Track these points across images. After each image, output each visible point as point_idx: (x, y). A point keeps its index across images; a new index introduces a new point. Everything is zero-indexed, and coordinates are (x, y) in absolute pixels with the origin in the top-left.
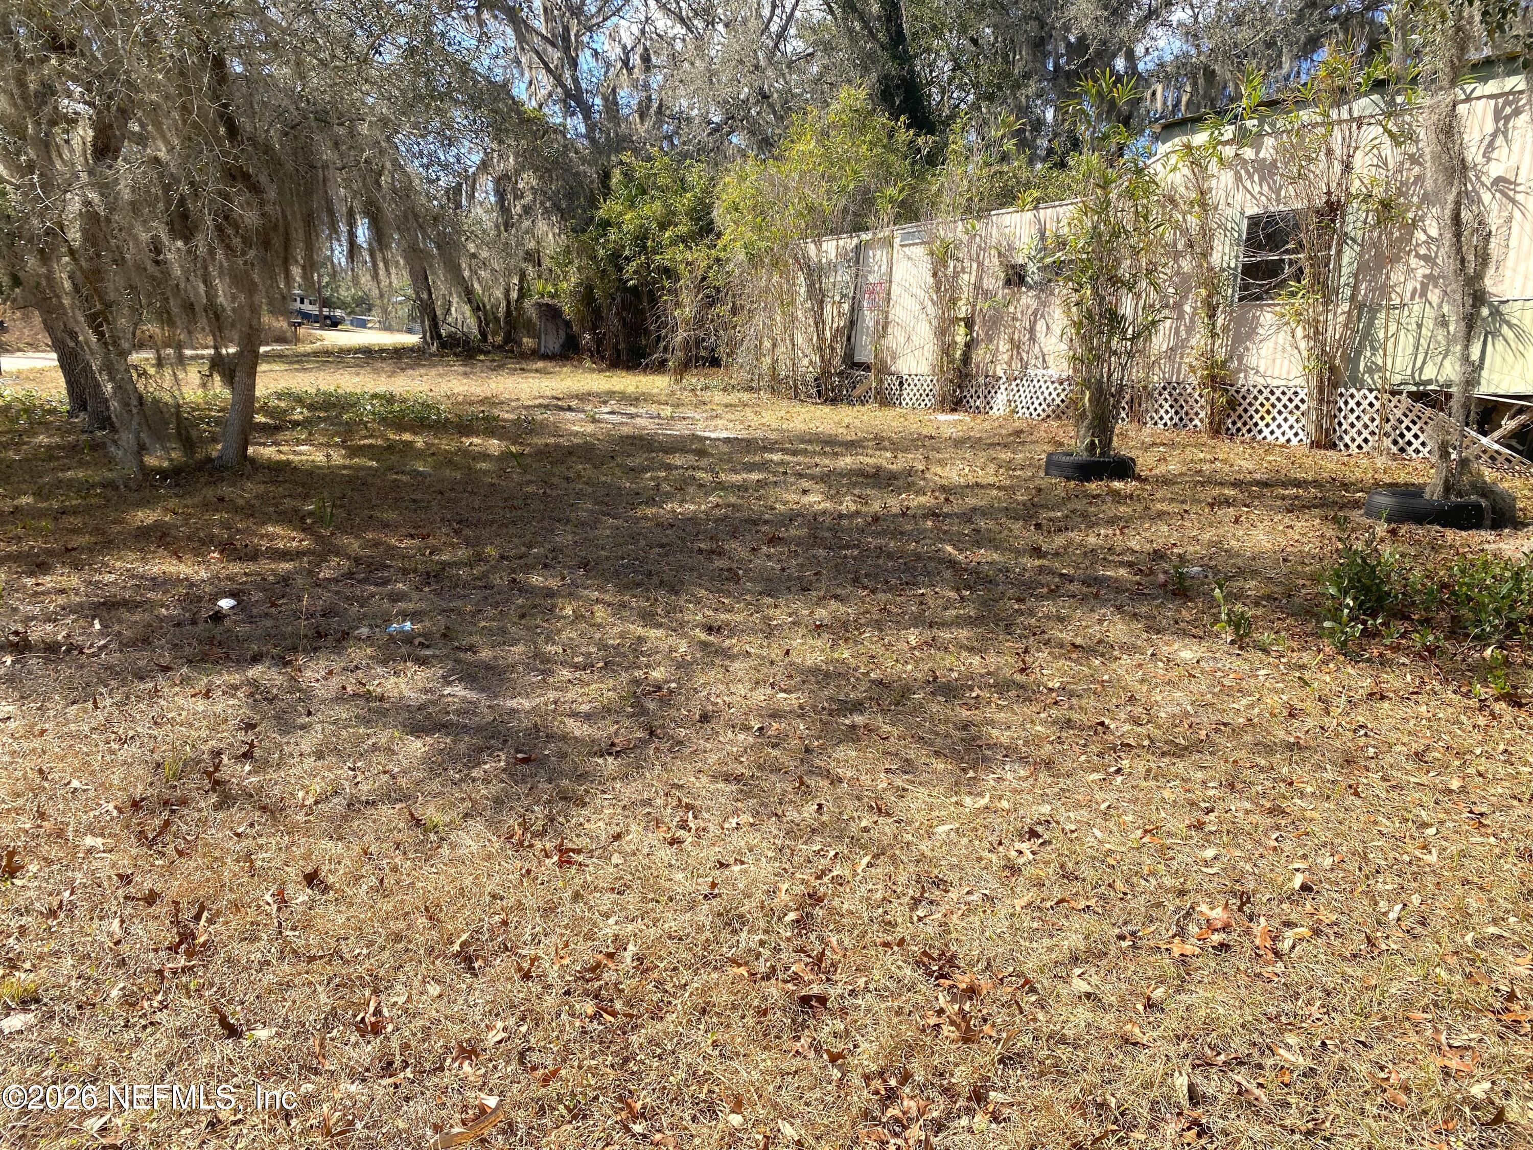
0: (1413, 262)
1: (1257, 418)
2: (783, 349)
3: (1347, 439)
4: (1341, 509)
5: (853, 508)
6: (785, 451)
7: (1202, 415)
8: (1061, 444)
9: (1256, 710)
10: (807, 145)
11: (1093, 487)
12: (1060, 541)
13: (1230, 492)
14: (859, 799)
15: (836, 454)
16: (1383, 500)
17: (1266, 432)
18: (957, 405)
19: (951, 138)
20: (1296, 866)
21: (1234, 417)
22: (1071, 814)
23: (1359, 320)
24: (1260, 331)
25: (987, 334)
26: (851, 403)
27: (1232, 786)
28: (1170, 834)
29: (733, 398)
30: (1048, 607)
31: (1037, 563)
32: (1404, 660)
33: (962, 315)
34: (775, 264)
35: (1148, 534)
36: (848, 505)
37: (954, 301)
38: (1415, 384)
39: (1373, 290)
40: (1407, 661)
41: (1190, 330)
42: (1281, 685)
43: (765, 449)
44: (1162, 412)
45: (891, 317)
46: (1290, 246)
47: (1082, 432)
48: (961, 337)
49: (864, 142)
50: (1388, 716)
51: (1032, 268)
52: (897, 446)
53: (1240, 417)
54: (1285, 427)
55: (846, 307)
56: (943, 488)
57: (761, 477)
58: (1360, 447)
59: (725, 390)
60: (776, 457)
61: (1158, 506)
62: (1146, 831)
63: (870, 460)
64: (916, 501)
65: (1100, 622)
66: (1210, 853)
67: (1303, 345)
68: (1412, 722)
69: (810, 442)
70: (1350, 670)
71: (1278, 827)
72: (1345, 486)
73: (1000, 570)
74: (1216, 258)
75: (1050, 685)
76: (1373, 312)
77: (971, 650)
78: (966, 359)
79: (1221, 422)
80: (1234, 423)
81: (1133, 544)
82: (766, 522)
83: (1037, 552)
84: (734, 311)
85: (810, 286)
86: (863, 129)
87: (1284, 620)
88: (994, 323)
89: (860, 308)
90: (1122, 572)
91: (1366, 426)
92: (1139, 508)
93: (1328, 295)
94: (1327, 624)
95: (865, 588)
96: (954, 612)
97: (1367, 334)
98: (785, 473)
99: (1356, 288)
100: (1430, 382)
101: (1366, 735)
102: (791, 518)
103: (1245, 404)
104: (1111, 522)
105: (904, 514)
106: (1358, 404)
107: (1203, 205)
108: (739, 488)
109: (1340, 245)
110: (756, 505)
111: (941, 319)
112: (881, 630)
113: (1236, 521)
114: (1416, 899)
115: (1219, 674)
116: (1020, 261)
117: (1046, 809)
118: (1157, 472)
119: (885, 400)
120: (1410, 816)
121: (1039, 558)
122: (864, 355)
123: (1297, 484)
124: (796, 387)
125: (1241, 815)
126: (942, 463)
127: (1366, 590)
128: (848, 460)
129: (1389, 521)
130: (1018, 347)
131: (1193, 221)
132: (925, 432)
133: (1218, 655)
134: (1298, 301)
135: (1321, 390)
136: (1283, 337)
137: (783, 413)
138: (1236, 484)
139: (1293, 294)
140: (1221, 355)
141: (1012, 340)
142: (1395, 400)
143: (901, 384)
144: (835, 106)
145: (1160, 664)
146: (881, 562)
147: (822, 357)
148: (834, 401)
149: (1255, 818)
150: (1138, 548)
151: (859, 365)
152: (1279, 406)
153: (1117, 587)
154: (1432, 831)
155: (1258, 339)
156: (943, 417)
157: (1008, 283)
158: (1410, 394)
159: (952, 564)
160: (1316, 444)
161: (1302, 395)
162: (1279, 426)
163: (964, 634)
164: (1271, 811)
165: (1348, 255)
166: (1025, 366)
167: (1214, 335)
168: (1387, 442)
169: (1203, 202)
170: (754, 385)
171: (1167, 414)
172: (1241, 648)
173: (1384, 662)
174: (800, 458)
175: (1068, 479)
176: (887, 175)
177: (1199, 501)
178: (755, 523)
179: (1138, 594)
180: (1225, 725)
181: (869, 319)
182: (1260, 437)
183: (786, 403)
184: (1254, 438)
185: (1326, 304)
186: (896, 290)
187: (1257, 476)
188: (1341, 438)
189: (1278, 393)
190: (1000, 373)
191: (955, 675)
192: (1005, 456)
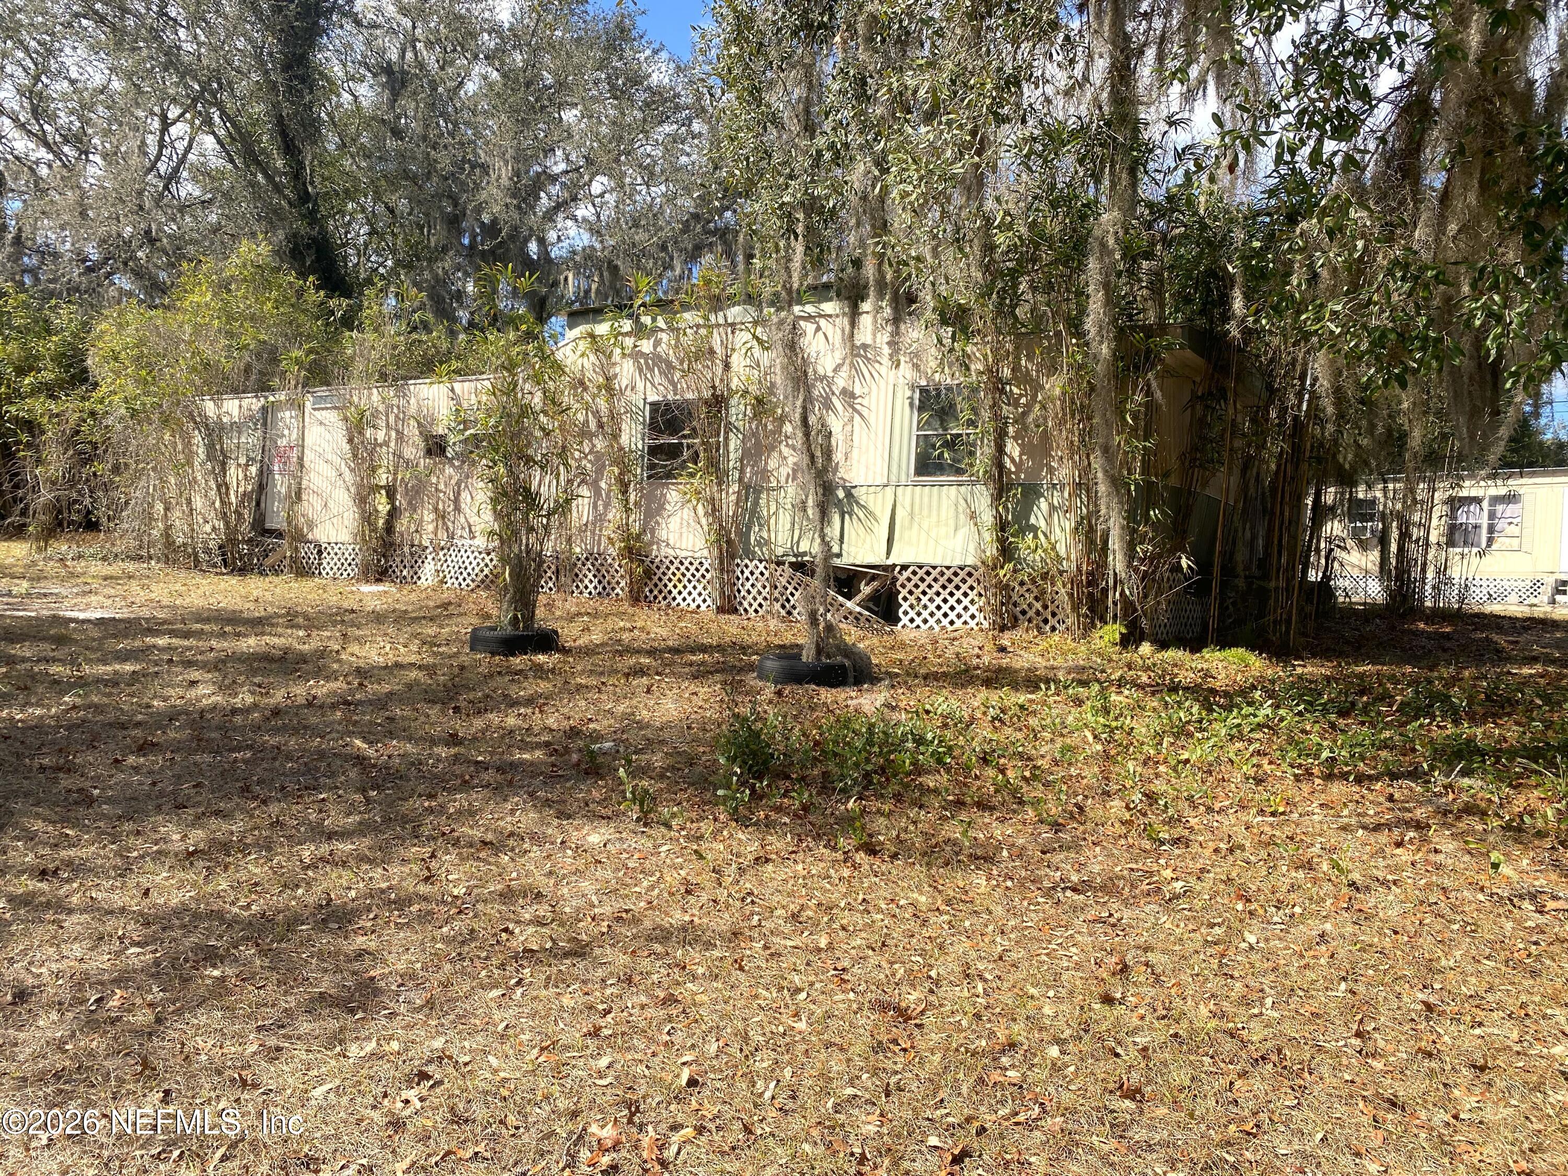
0: (786, 451)
1: (670, 585)
2: (178, 514)
3: (746, 604)
4: (738, 673)
5: (249, 699)
6: (173, 633)
7: (623, 584)
8: (488, 616)
9: (657, 891)
10: (201, 296)
11: (517, 661)
12: (478, 723)
13: (645, 661)
14: (219, 1073)
15: (238, 635)
16: (771, 664)
17: (679, 599)
18: (382, 575)
19: (366, 304)
20: (684, 1059)
21: (651, 586)
22: (466, 1044)
23: (747, 499)
24: (667, 506)
25: (410, 503)
26: (262, 573)
27: (629, 980)
28: (567, 1048)
29: (115, 569)
30: (460, 800)
31: (453, 751)
32: (786, 820)
33: (383, 483)
34: (165, 421)
35: (566, 710)
36: (244, 698)
37: (373, 469)
38: (795, 556)
39: (756, 473)
40: (787, 820)
41: (607, 505)
42: (680, 860)
43: (150, 632)
44: (586, 581)
45: (305, 483)
46: (686, 432)
47: (505, 606)
48: (383, 507)
49: (269, 299)
50: (772, 879)
51: (452, 439)
52: (312, 622)
53: (656, 585)
54: (695, 594)
55: (253, 470)
56: (358, 671)
57: (138, 667)
58: (756, 611)
59: (104, 559)
60: (162, 641)
61: (578, 680)
62: (542, 1049)
63: (275, 641)
64: (323, 689)
65: (513, 812)
66: (604, 1062)
67: (704, 521)
68: (792, 882)
69: (207, 620)
70: (740, 835)
71: (670, 1019)
72: (744, 649)
73: (413, 764)
74: (624, 439)
75: (456, 893)
76: (758, 492)
77: (370, 861)
78: (389, 528)
79: (640, 590)
80: (651, 591)
81: (551, 722)
82: (138, 724)
83: (453, 739)
84: (116, 469)
85: (210, 447)
86: (268, 285)
87: (685, 790)
88: (417, 492)
89: (270, 472)
90: (538, 754)
91: (760, 593)
92: (559, 682)
93: (721, 478)
94: (720, 792)
95: (255, 798)
96: (357, 818)
97: (754, 511)
98: (170, 661)
99: (742, 472)
100: (804, 554)
101: (753, 902)
102: (172, 716)
103: (659, 573)
104: (530, 701)
105: (310, 704)
106: (752, 573)
107: (609, 389)
108: (106, 683)
109: (726, 433)
110: (126, 701)
111: (360, 486)
112: (269, 849)
113: (648, 691)
114: (788, 1072)
115: (625, 855)
116: (441, 432)
117: (438, 1043)
118: (580, 642)
119: (303, 570)
120: (785, 984)
121: (455, 745)
122: (277, 519)
123: (704, 649)
124: (196, 555)
125: (636, 1011)
126: (360, 640)
127: (754, 754)
128: (252, 641)
129: (776, 683)
130: (443, 517)
131: (602, 404)
132: (346, 605)
133: (624, 835)
134: (696, 481)
135: (721, 563)
136: (687, 513)
137: (178, 586)
138: (651, 653)
139: (692, 475)
140: (636, 528)
141: (436, 509)
142: (779, 569)
143: (320, 552)
144: (234, 259)
145: (569, 852)
146: (277, 763)
147: (227, 524)
148: (243, 571)
149: (650, 1012)
150: (555, 727)
151: (271, 532)
152: (688, 575)
153: (531, 770)
154: (803, 995)
155: (665, 514)
156: (366, 588)
157: (429, 452)
158: (792, 565)
159: (360, 760)
160: (721, 610)
161: (706, 565)
162: (690, 593)
163: (364, 843)
164: (664, 1002)
165: (734, 442)
166: (452, 537)
167: (628, 510)
168: (777, 606)
169: (608, 386)
170: (144, 553)
171: (590, 582)
172: (645, 825)
173: (769, 825)
174: (192, 642)
175: (493, 654)
176: (297, 337)
177: (616, 672)
178: (123, 726)
179: (552, 777)
180: (627, 911)
181: (281, 484)
182: (674, 604)
183: (183, 574)
184: (669, 605)
185: (719, 484)
186: (309, 456)
187: (670, 643)
188: (741, 604)
189: (686, 563)
190: (426, 543)
191: (353, 894)
192: (431, 630)
